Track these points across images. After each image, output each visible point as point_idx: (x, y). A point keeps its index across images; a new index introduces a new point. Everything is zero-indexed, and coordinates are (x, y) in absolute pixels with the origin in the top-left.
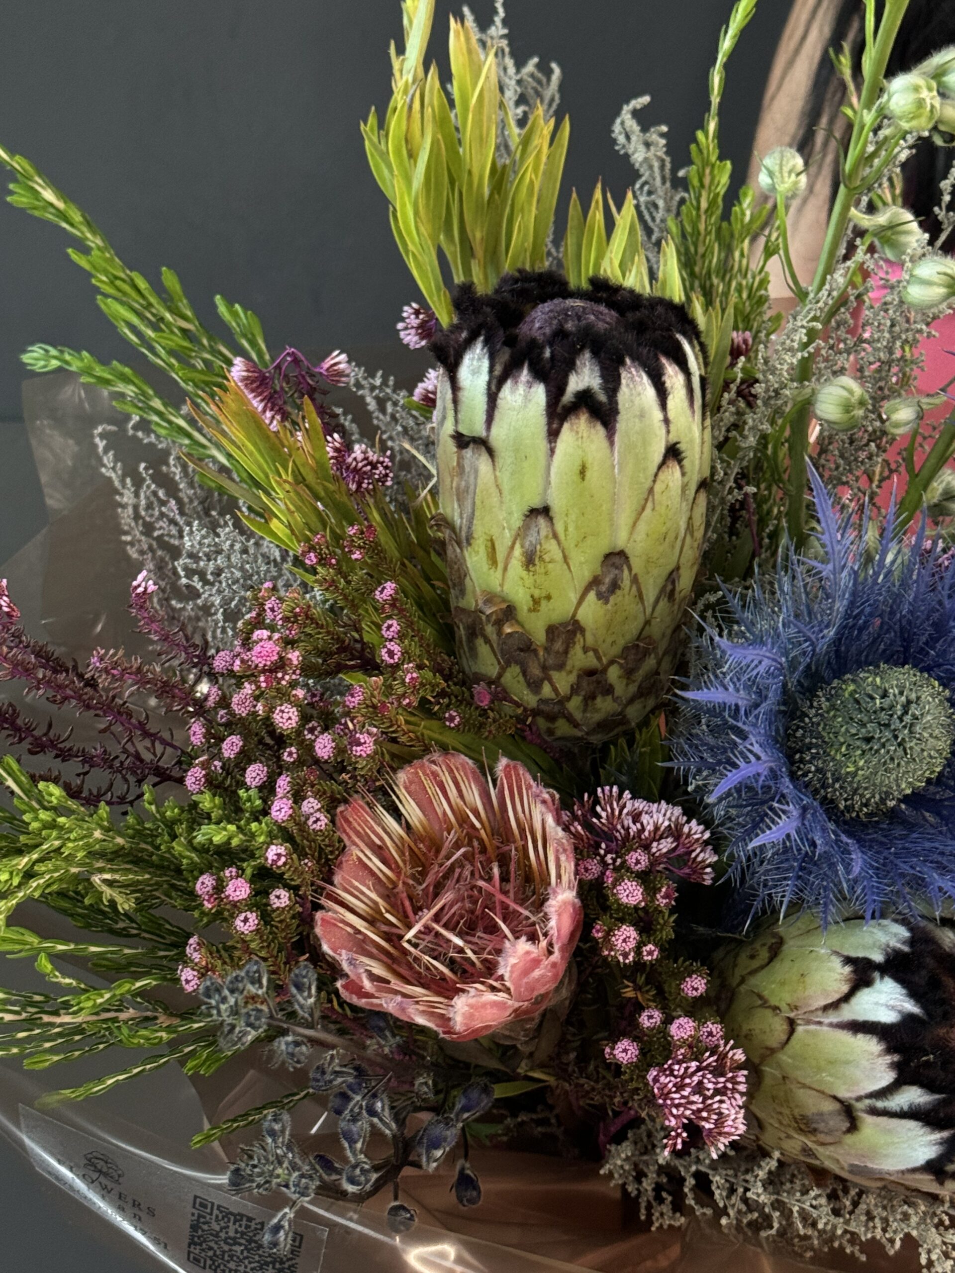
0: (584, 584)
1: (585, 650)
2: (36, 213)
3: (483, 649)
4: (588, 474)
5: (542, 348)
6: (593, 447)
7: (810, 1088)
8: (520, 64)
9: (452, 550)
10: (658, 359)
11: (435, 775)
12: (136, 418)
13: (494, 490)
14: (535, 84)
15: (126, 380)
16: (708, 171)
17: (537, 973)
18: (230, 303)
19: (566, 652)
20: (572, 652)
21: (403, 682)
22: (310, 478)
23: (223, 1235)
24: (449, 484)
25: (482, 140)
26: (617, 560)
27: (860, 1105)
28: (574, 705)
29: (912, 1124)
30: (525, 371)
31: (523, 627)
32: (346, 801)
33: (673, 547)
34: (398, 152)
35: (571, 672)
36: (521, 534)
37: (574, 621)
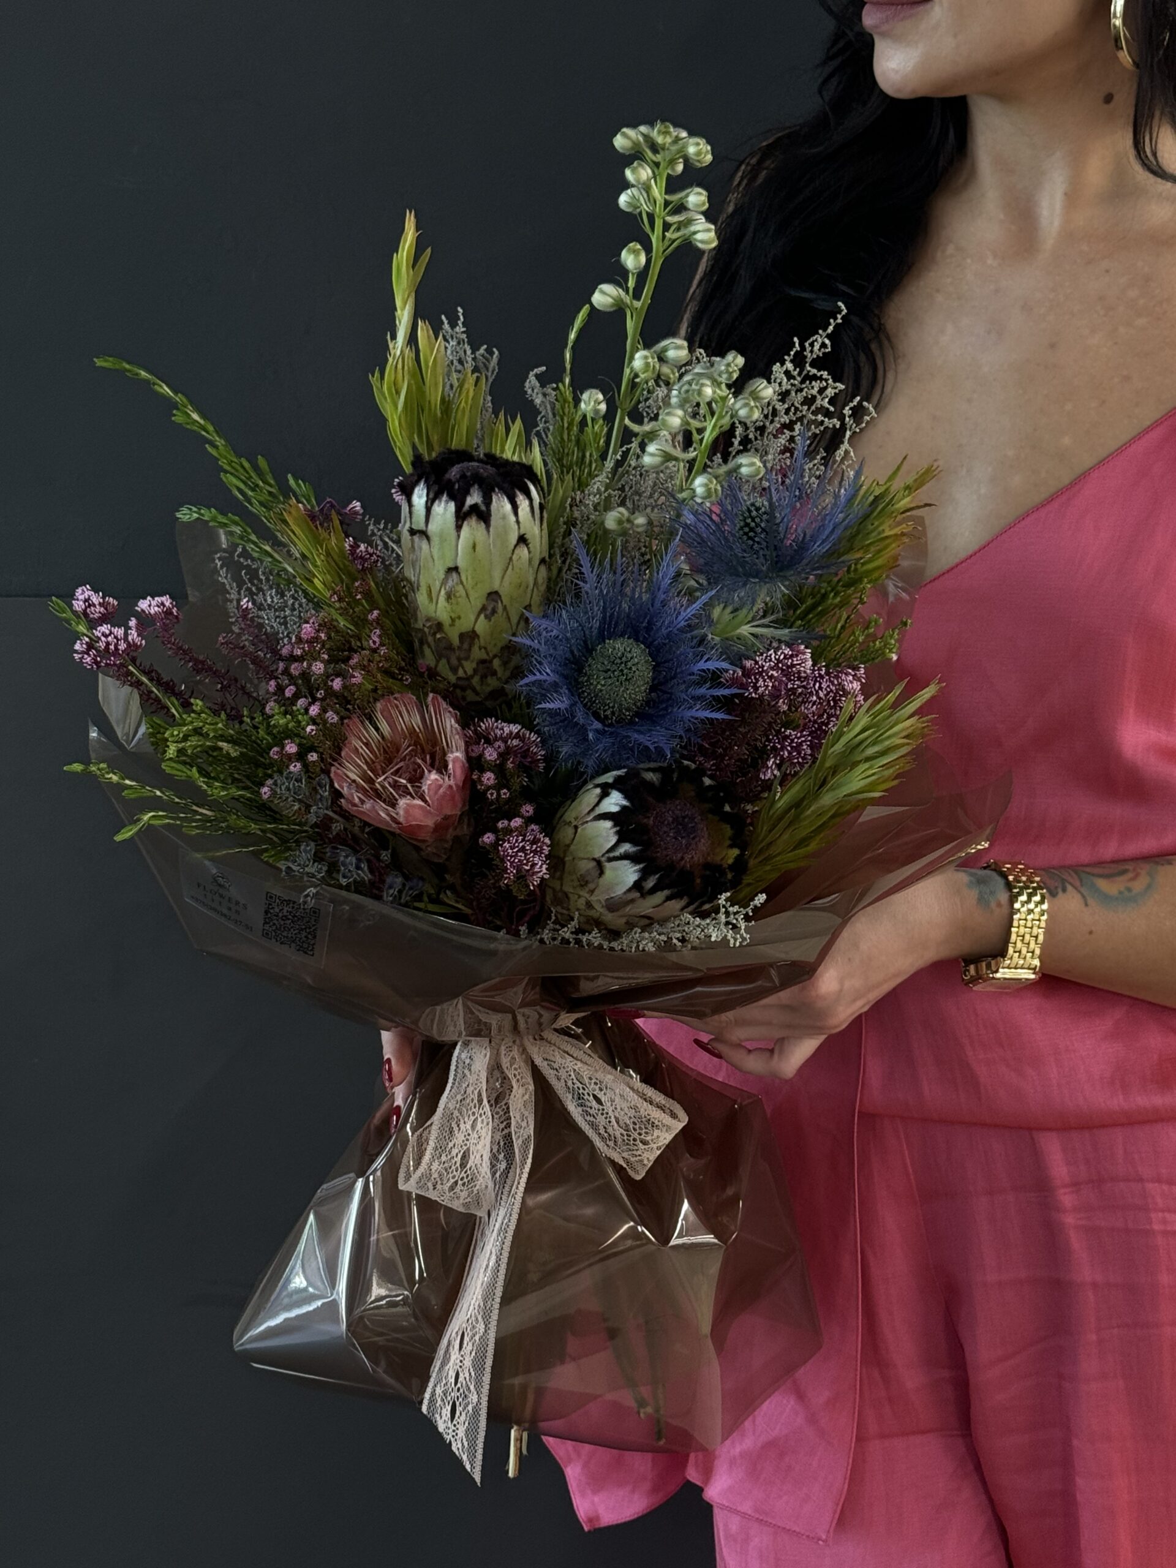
0: (478, 610)
1: (480, 649)
2: (188, 427)
3: (427, 651)
4: (477, 549)
5: (455, 483)
6: (479, 534)
7: (584, 859)
8: (474, 350)
9: (411, 595)
10: (513, 489)
11: (397, 706)
12: (240, 550)
13: (430, 560)
14: (483, 361)
15: (236, 524)
17: (442, 790)
18: (296, 479)
19: (470, 650)
20: (473, 649)
21: (380, 656)
22: (336, 557)
23: (280, 915)
24: (407, 557)
25: (436, 384)
26: (494, 597)
27: (603, 859)
28: (475, 681)
29: (626, 862)
30: (445, 495)
31: (446, 634)
32: (349, 718)
33: (525, 592)
34: (389, 389)
35: (472, 661)
36: (444, 583)
37: (474, 631)
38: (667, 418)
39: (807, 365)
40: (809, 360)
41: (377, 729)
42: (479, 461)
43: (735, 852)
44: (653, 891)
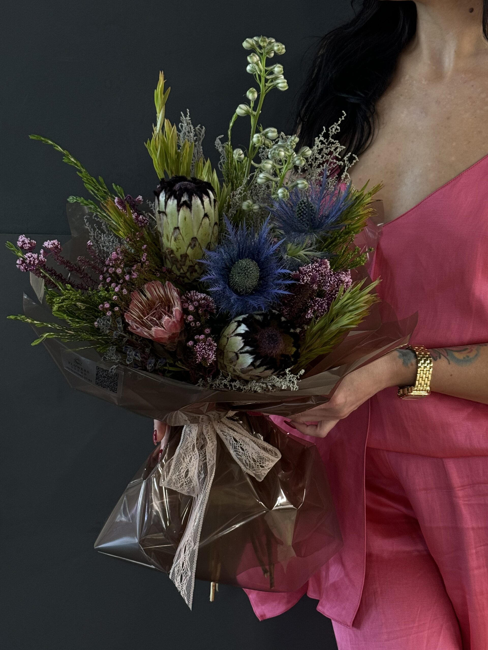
0: (187, 245)
1: (189, 261)
2: (70, 164)
3: (168, 262)
4: (186, 219)
5: (176, 192)
6: (187, 213)
7: (231, 352)
8: (195, 127)
9: (160, 238)
10: (202, 194)
11: (153, 286)
12: (95, 214)
13: (167, 223)
14: (199, 131)
15: (92, 204)
17: (170, 324)
18: (116, 185)
19: (185, 261)
20: (186, 261)
21: (146, 265)
22: (129, 222)
23: (103, 376)
24: (158, 222)
25: (173, 146)
26: (195, 239)
27: (238, 352)
28: (188, 274)
29: (247, 354)
30: (173, 197)
31: (175, 255)
32: (133, 291)
33: (208, 237)
34: (153, 149)
35: (186, 266)
36: (173, 234)
37: (186, 254)
38: (265, 164)
39: (330, 137)
40: (331, 135)
41: (145, 296)
42: (189, 181)
43: (294, 349)
44: (259, 366)
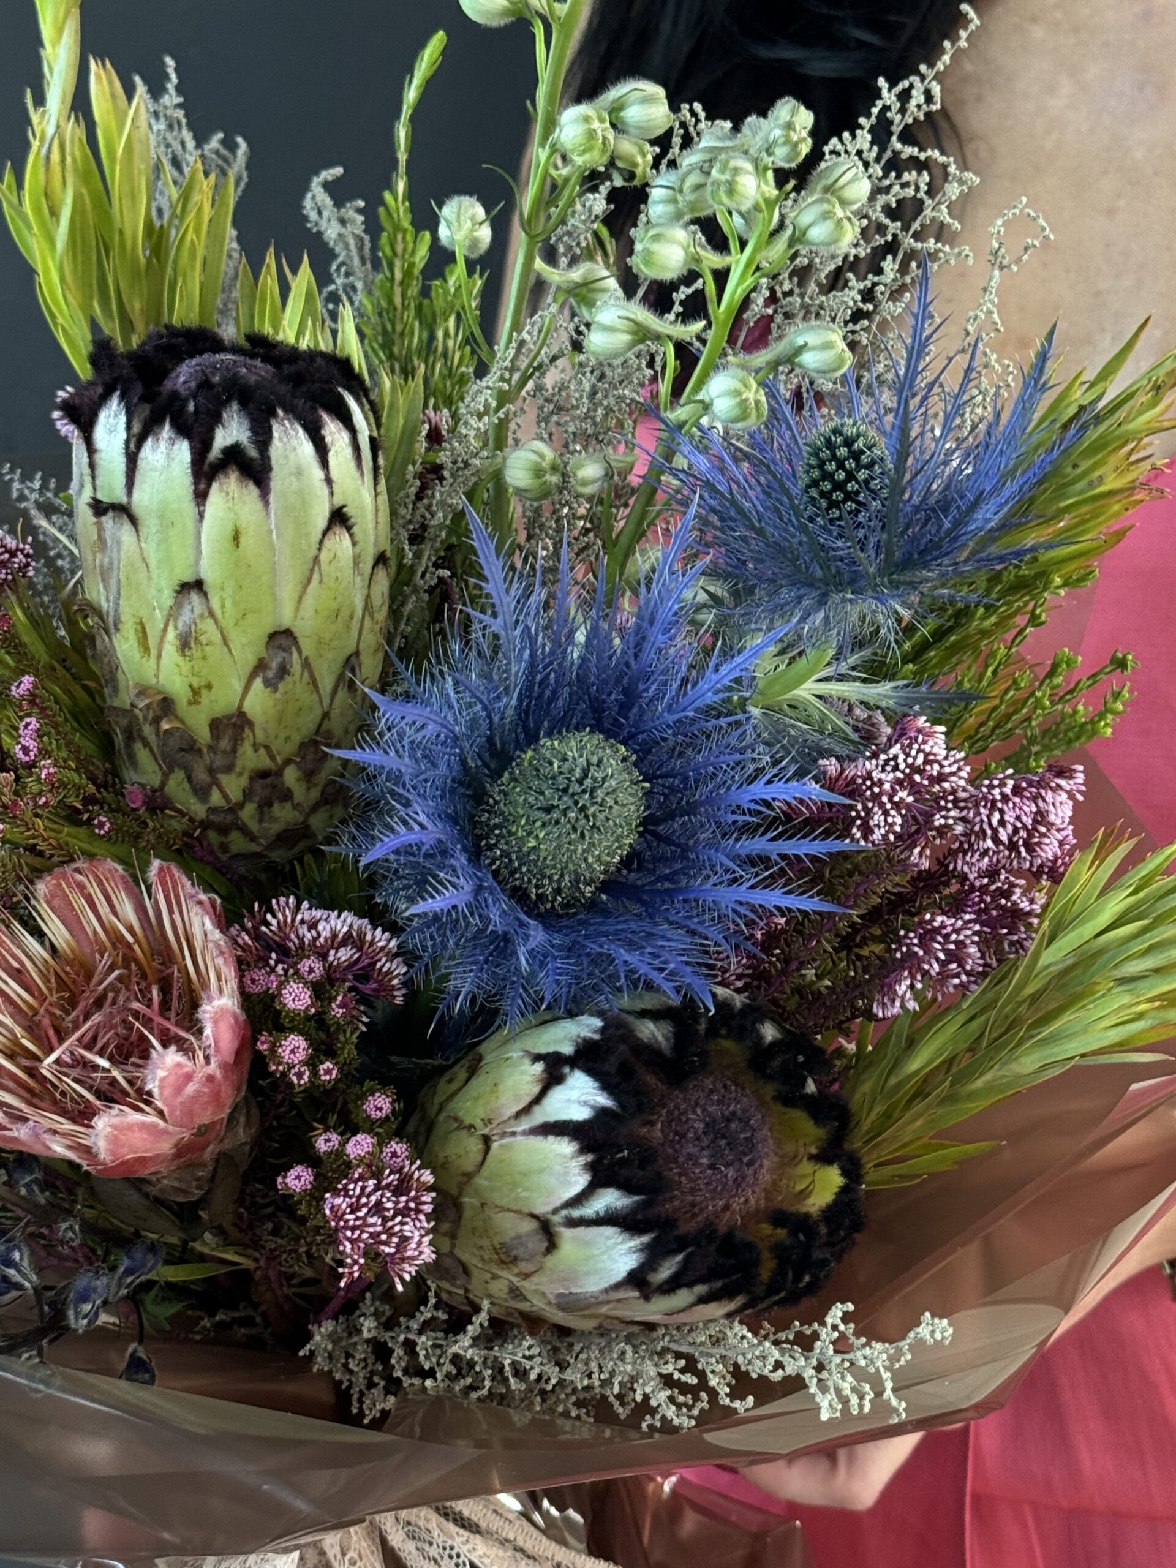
0: (249, 668)
1: (256, 747)
3: (143, 755)
4: (243, 540)
5: (185, 401)
6: (246, 509)
7: (508, 1210)
8: (201, 140)
9: (101, 641)
10: (316, 411)
11: (81, 887)
13: (139, 564)
14: (220, 162)
16: (399, 237)
17: (191, 1088)
19: (234, 750)
20: (240, 751)
21: (39, 779)
24: (91, 559)
25: (133, 196)
26: (284, 641)
27: (557, 1219)
28: (248, 813)
29: (609, 1231)
30: (167, 427)
31: (183, 722)
33: (348, 628)
34: (37, 210)
35: (241, 774)
36: (173, 614)
37: (241, 714)
38: (655, 247)
39: (894, 138)
40: (896, 129)
41: (39, 934)
42: (235, 349)
43: (831, 1180)
44: (671, 1286)
